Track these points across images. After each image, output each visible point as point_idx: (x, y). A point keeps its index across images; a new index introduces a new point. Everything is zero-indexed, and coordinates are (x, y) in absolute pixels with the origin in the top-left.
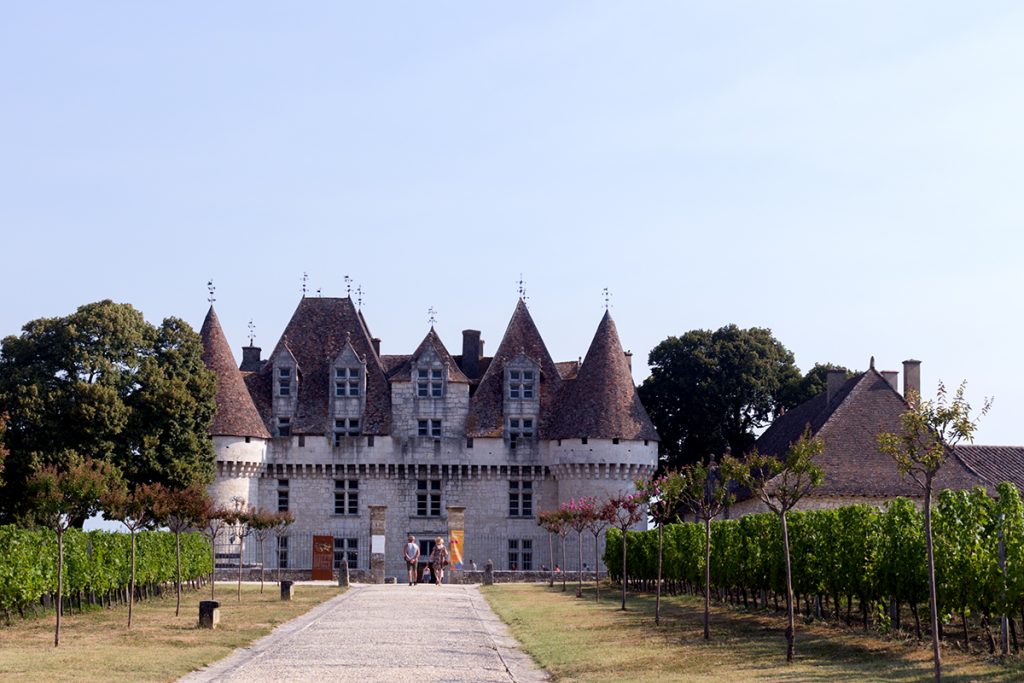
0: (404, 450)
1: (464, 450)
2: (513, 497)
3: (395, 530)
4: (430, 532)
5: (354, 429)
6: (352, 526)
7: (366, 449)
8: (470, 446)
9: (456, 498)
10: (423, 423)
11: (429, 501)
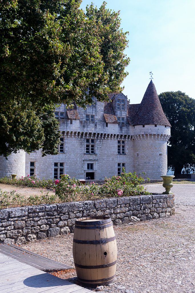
0: (84, 126)
1: (105, 128)
2: (119, 146)
3: (78, 159)
4: (92, 160)
5: (62, 117)
6: (62, 157)
7: (69, 125)
8: (107, 126)
9: (100, 147)
10: (87, 116)
11: (90, 148)
